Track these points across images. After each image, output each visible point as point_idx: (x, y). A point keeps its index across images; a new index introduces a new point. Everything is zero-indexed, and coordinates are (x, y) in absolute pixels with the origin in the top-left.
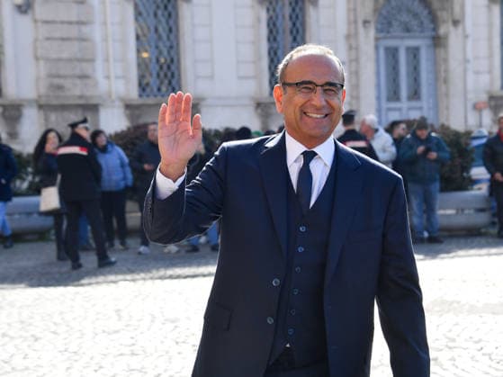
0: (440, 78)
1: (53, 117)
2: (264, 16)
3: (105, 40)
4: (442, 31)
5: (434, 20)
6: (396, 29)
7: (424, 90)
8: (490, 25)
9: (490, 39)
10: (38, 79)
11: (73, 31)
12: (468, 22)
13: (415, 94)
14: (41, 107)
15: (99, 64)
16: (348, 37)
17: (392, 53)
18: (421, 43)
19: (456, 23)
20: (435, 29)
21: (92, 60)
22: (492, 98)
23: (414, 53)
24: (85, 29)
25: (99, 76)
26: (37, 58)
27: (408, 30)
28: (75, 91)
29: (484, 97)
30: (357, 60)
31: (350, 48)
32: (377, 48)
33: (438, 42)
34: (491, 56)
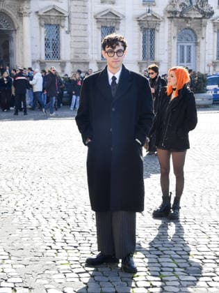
0: (197, 55)
1: (75, 66)
2: (142, 35)
3: (92, 42)
4: (198, 41)
5: (196, 37)
6: (184, 40)
7: (192, 60)
8: (214, 40)
9: (213, 44)
10: (71, 54)
11: (82, 39)
12: (207, 38)
13: (189, 61)
14: (71, 63)
15: (90, 50)
16: (168, 42)
17: (182, 47)
18: (192, 44)
19: (203, 38)
20: (196, 40)
21: (88, 48)
22: (213, 62)
23: (189, 47)
24: (86, 38)
25: (89, 53)
26: (71, 47)
27: (187, 40)
28: (82, 58)
29: (211, 63)
30: (171, 49)
31: (169, 45)
32: (177, 45)
33: (197, 44)
34: (213, 50)
